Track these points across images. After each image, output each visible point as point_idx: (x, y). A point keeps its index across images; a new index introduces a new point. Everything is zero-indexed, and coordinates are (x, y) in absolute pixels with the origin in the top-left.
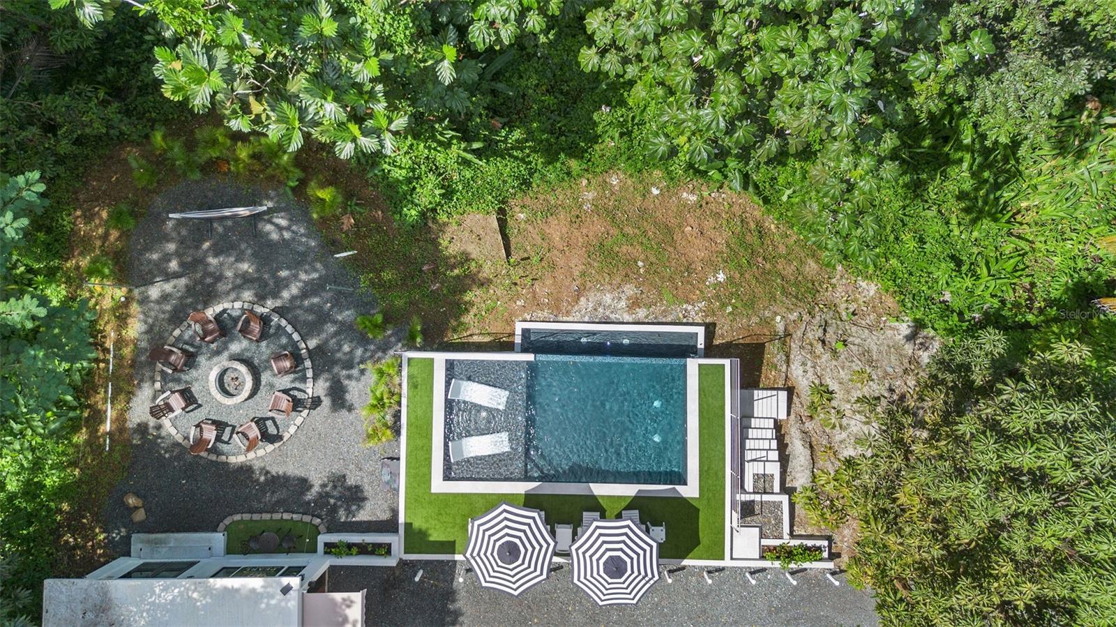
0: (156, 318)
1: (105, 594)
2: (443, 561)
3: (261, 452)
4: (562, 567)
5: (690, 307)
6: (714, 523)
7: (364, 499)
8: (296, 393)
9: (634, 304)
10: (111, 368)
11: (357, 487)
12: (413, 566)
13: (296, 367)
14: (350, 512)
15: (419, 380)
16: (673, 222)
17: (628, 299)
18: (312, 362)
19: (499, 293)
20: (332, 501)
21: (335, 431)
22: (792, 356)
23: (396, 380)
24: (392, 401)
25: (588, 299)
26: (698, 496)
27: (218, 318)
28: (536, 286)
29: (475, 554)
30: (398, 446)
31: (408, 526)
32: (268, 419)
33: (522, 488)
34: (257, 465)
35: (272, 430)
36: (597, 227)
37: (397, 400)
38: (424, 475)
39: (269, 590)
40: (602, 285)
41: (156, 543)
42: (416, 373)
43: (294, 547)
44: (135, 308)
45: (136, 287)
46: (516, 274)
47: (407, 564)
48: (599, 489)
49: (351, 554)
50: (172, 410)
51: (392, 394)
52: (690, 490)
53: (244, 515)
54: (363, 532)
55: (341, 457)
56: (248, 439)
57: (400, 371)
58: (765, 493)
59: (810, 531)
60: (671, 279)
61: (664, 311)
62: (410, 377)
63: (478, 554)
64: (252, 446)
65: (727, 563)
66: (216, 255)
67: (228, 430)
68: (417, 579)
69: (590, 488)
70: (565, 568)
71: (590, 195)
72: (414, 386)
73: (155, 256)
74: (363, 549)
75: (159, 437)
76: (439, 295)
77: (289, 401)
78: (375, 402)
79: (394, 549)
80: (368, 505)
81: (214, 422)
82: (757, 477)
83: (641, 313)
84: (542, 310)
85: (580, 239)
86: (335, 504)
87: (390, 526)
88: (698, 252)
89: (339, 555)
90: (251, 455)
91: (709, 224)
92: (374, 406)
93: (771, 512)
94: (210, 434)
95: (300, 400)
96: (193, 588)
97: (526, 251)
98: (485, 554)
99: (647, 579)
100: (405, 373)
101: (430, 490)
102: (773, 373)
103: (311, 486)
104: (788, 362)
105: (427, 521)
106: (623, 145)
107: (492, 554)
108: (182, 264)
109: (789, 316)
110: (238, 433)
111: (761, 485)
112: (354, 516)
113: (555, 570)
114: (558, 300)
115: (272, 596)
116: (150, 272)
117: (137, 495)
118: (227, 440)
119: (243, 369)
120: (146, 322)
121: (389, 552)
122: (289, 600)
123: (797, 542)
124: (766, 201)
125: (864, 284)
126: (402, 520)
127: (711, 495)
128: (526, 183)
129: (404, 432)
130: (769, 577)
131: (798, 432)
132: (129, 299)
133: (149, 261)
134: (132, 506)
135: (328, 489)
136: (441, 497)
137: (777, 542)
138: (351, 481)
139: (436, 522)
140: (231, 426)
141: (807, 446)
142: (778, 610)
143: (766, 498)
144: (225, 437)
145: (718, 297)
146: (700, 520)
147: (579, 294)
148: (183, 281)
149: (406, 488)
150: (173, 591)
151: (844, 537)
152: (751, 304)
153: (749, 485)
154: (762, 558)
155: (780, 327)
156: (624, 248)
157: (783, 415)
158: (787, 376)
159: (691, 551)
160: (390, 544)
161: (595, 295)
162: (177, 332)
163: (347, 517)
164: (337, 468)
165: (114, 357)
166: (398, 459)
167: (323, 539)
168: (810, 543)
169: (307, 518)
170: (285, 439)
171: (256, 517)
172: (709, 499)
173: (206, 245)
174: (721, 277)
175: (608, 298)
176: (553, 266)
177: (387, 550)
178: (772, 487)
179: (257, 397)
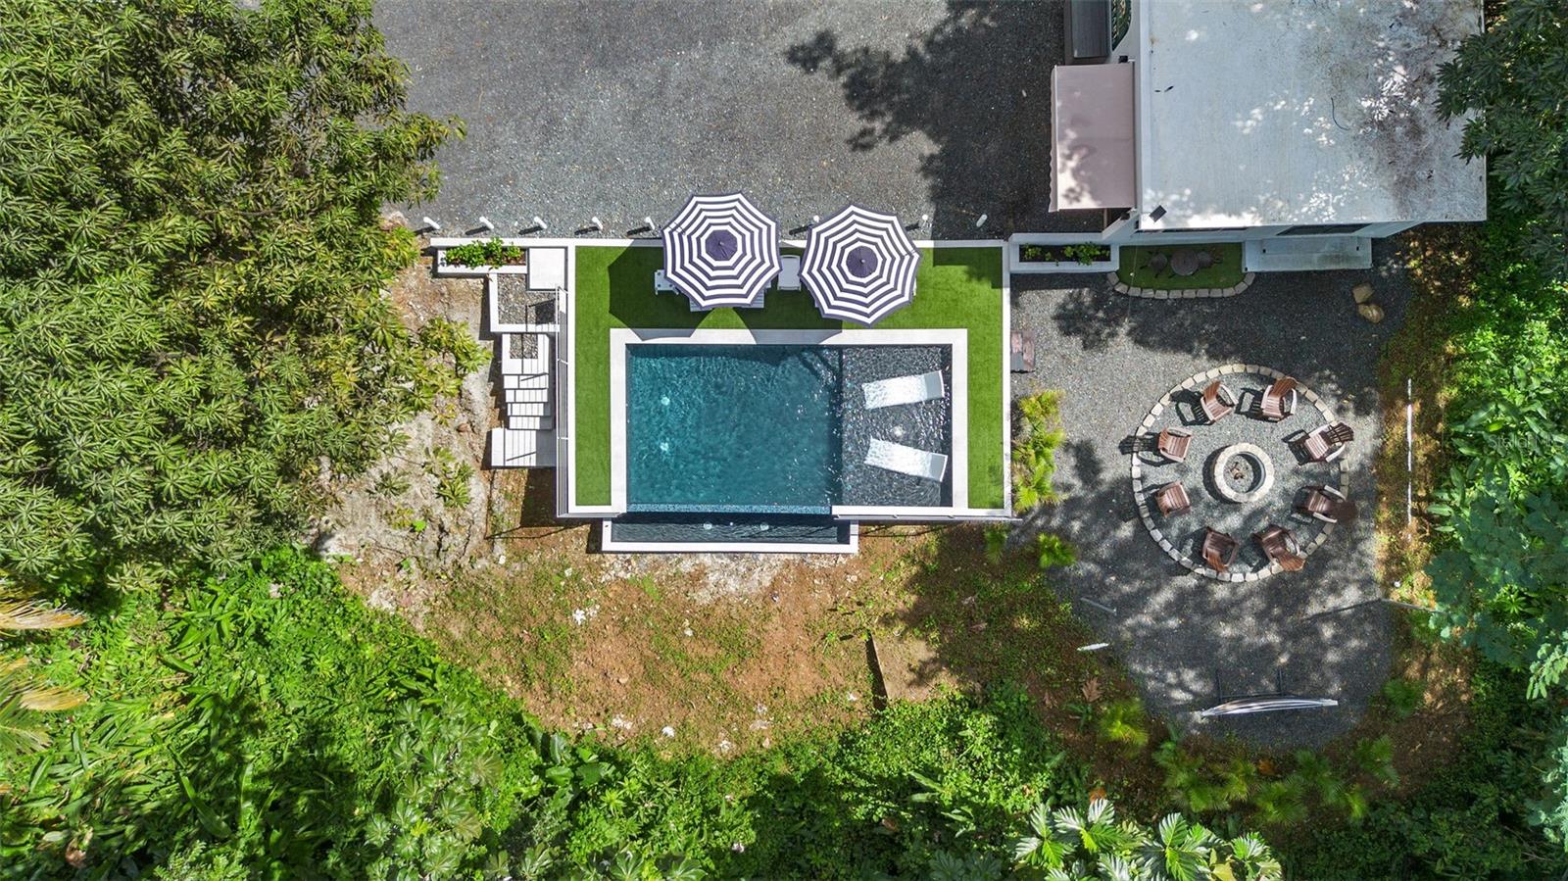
0: (1349, 559)
1: (1402, 203)
2: (950, 239)
3: (1200, 378)
4: (791, 233)
5: (622, 574)
6: (590, 295)
7: (1057, 318)
8: (1155, 459)
9: (697, 578)
10: (1409, 490)
11: (1068, 334)
12: (989, 232)
13: (1156, 494)
14: (1076, 300)
15: (987, 478)
16: (644, 689)
17: (705, 585)
18: (1135, 500)
19: (882, 592)
20: (1101, 314)
21: (1099, 408)
22: (484, 510)
23: (1018, 479)
24: (1023, 450)
25: (760, 583)
26: (612, 330)
27: (1265, 561)
28: (831, 601)
29: (907, 258)
30: (1013, 388)
31: (997, 284)
32: (1192, 423)
33: (845, 337)
34: (1203, 361)
35: (1186, 408)
36: (748, 682)
37: (1016, 452)
38: (977, 352)
39: (1182, 213)
40: (741, 603)
41: (1337, 257)
42: (992, 488)
43: (1150, 253)
44: (1378, 574)
45: (1379, 600)
46: (859, 618)
47: (996, 233)
48: (743, 337)
49: (1073, 246)
50: (1323, 434)
51: (1024, 461)
52: (622, 338)
53: (1220, 295)
54: (1058, 274)
55: (1090, 373)
56: (1218, 397)
57: (1014, 491)
58: (522, 334)
59: (462, 283)
60: (647, 612)
61: (657, 569)
62: (1000, 482)
63: (902, 258)
64: (1213, 389)
65: (573, 243)
66: (1269, 646)
67: (1246, 408)
68: (984, 217)
69: (755, 339)
70: (787, 231)
71: (758, 725)
72: (995, 472)
73: (1354, 643)
74: (1057, 253)
75: (1339, 398)
76: (963, 589)
77: (1164, 449)
78: (1047, 450)
79: (1015, 255)
80: (1052, 309)
81: (1265, 419)
82: (532, 354)
83: (687, 566)
84: (821, 568)
85: (771, 665)
86: (1097, 311)
87: (1021, 284)
88: (610, 648)
89: (1089, 246)
90: (1213, 374)
91: (596, 687)
92: (1048, 444)
93: (515, 308)
94: (1270, 403)
95: (1149, 449)
96: (1283, 214)
97: (846, 649)
98: (893, 259)
99: (679, 230)
100: (1007, 489)
101: (969, 333)
102: (510, 488)
103: (1129, 334)
104: (490, 502)
105: (972, 291)
106: (714, 795)
107: (885, 259)
108: (1316, 633)
109: (487, 564)
110: (1232, 405)
111: (528, 344)
112: (1071, 295)
113: (800, 230)
114: (800, 582)
115: (1177, 204)
116: (1360, 622)
117: (1366, 321)
118: (1247, 394)
119: (1228, 493)
120: (1362, 554)
121: (1023, 250)
122: (1153, 199)
123: (479, 270)
124: (518, 719)
125: (386, 605)
126: (1006, 292)
127: (594, 332)
128: (848, 742)
129: (1007, 409)
130: (516, 224)
131: (477, 411)
132: (1388, 585)
133: (1362, 636)
134: (1373, 306)
135: (1107, 331)
136: (954, 323)
137: (505, 269)
138: (1076, 341)
139: (960, 290)
140: (1242, 413)
141: (464, 393)
142: (504, 180)
143: (521, 328)
144: (1249, 398)
145: (584, 589)
146: (608, 299)
147: (772, 592)
148: (1314, 609)
149: (1001, 335)
150: (1310, 209)
151: (416, 277)
152: (539, 579)
153: (543, 344)
154: (525, 250)
155: (500, 548)
156: (711, 653)
157: (498, 433)
158: (492, 483)
159: (619, 258)
160: (1021, 261)
161: (750, 589)
162: (1320, 539)
163: (1080, 293)
164: (1096, 358)
165: (1406, 506)
166: (1012, 372)
167: (1113, 265)
168: (462, 269)
169: (1135, 292)
170: (1168, 396)
171: (1204, 293)
172: (597, 326)
173: (1283, 660)
174: (579, 616)
175: (733, 585)
176: (809, 629)
177: (1024, 253)
178: (512, 342)
179: (1207, 452)
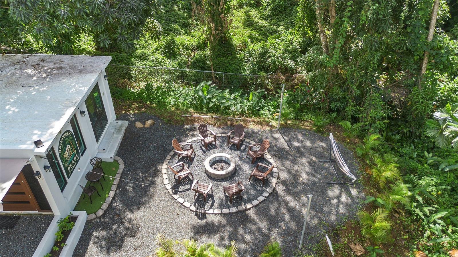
0: (262, 134)
3: (166, 182)
7: (108, 252)
8: (210, 201)
11: (121, 246)
13: (230, 201)
14: (99, 240)
18: (235, 213)
20: (114, 226)
34: (158, 180)
41: (118, 130)
45: (279, 129)
53: (121, 170)
66: (309, 162)
73: (300, 137)
75: (186, 136)
86: (111, 229)
89: (61, 224)
90: (165, 176)
95: (204, 205)
103: (132, 212)
108: (298, 147)
112: (94, 243)
117: (152, 125)
120: (259, 131)
122: (27, 145)
132: (271, 126)
133: (297, 135)
134: (146, 122)
135: (126, 224)
148: (286, 147)
163: (95, 237)
164: (143, 231)
165: (236, 119)
167: (83, 215)
169: (104, 206)
170: (174, 196)
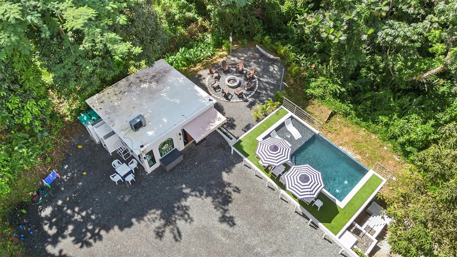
2: (241, 156)
11: (235, 125)
15: (280, 114)
18: (255, 93)
21: (244, 110)
25: (343, 148)
26: (342, 208)
31: (240, 141)
32: (231, 95)
35: (230, 97)
36: (360, 139)
38: (258, 134)
39: (205, 98)
40: (350, 149)
45: (230, 55)
46: (325, 126)
47: (231, 149)
52: (341, 204)
57: (277, 108)
62: (278, 111)
65: (336, 239)
67: (219, 90)
71: (363, 133)
72: (276, 114)
75: (202, 80)
80: (234, 130)
82: (369, 227)
85: (352, 136)
88: (390, 168)
90: (219, 98)
93: (366, 240)
95: (243, 97)
97: (333, 126)
99: (311, 193)
101: (256, 138)
105: (246, 145)
111: (368, 230)
116: (236, 56)
118: (216, 91)
126: (240, 138)
132: (226, 56)
136: (257, 142)
138: (235, 123)
139: (249, 147)
143: (367, 234)
145: (389, 182)
146: (337, 216)
147: (341, 145)
149: (250, 132)
156: (365, 148)
159: (326, 222)
160: (233, 139)
162: (231, 66)
170: (230, 101)
172: (345, 212)
173: (253, 60)
176: (338, 134)
178: (373, 234)
